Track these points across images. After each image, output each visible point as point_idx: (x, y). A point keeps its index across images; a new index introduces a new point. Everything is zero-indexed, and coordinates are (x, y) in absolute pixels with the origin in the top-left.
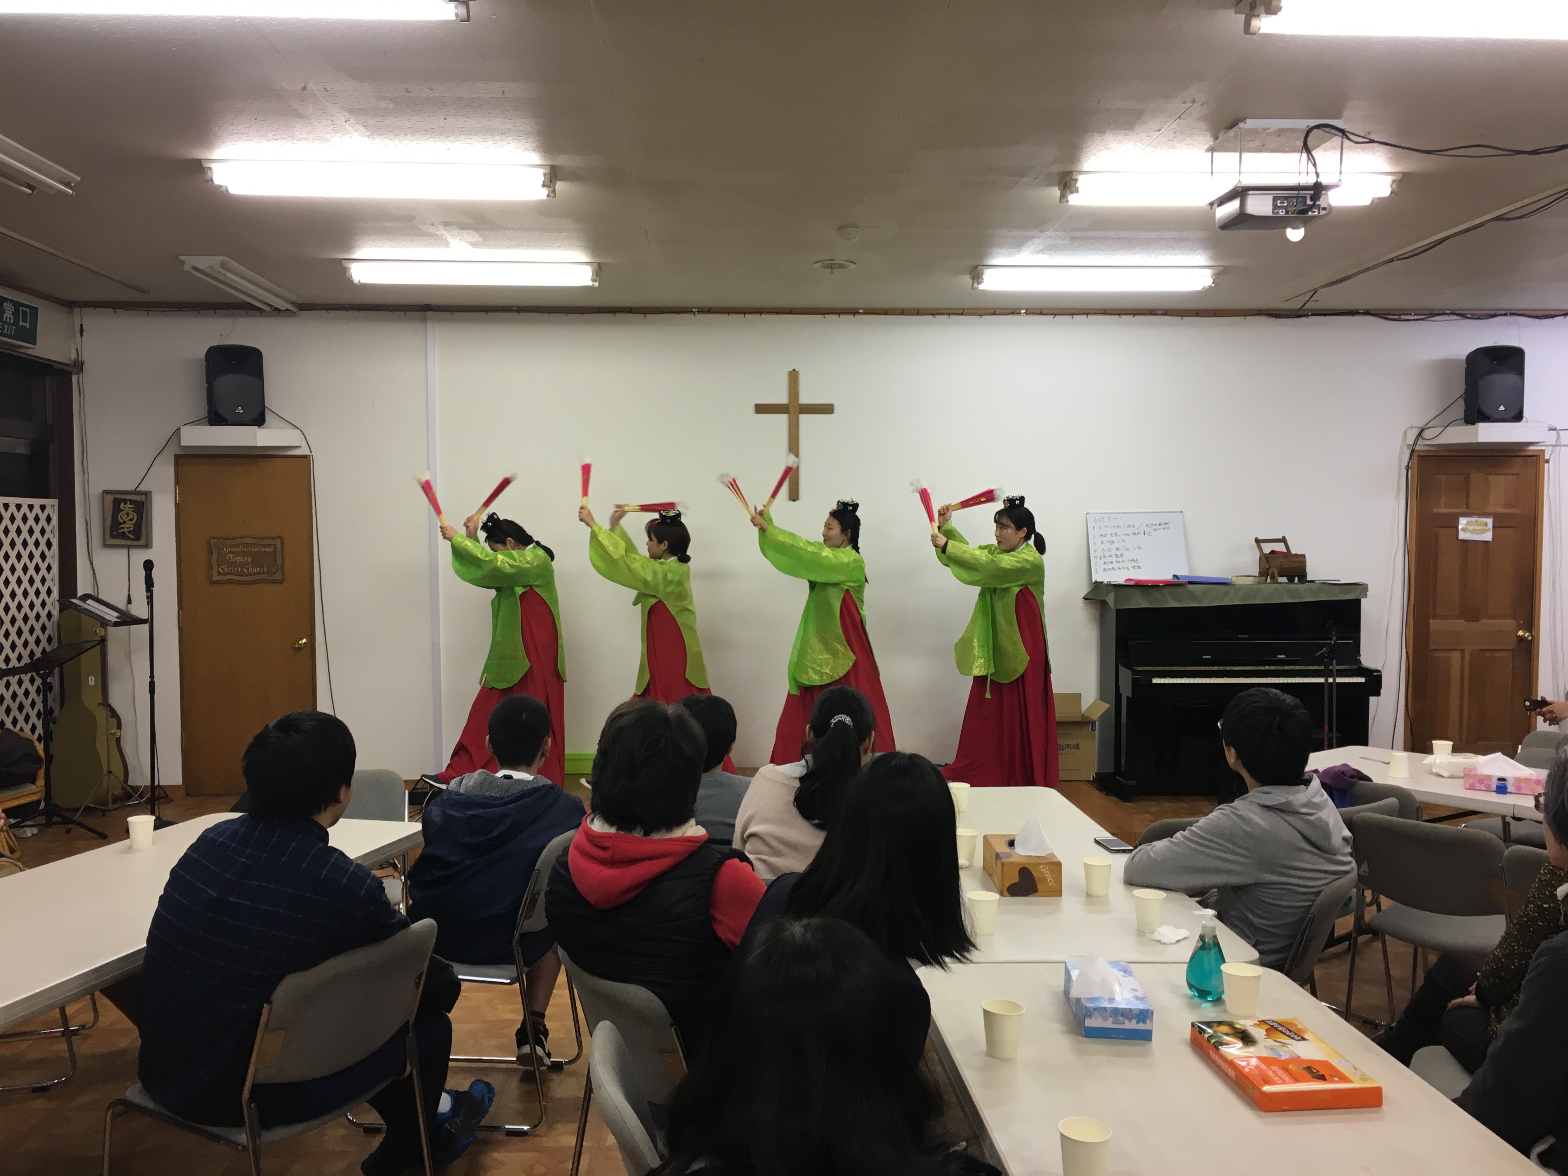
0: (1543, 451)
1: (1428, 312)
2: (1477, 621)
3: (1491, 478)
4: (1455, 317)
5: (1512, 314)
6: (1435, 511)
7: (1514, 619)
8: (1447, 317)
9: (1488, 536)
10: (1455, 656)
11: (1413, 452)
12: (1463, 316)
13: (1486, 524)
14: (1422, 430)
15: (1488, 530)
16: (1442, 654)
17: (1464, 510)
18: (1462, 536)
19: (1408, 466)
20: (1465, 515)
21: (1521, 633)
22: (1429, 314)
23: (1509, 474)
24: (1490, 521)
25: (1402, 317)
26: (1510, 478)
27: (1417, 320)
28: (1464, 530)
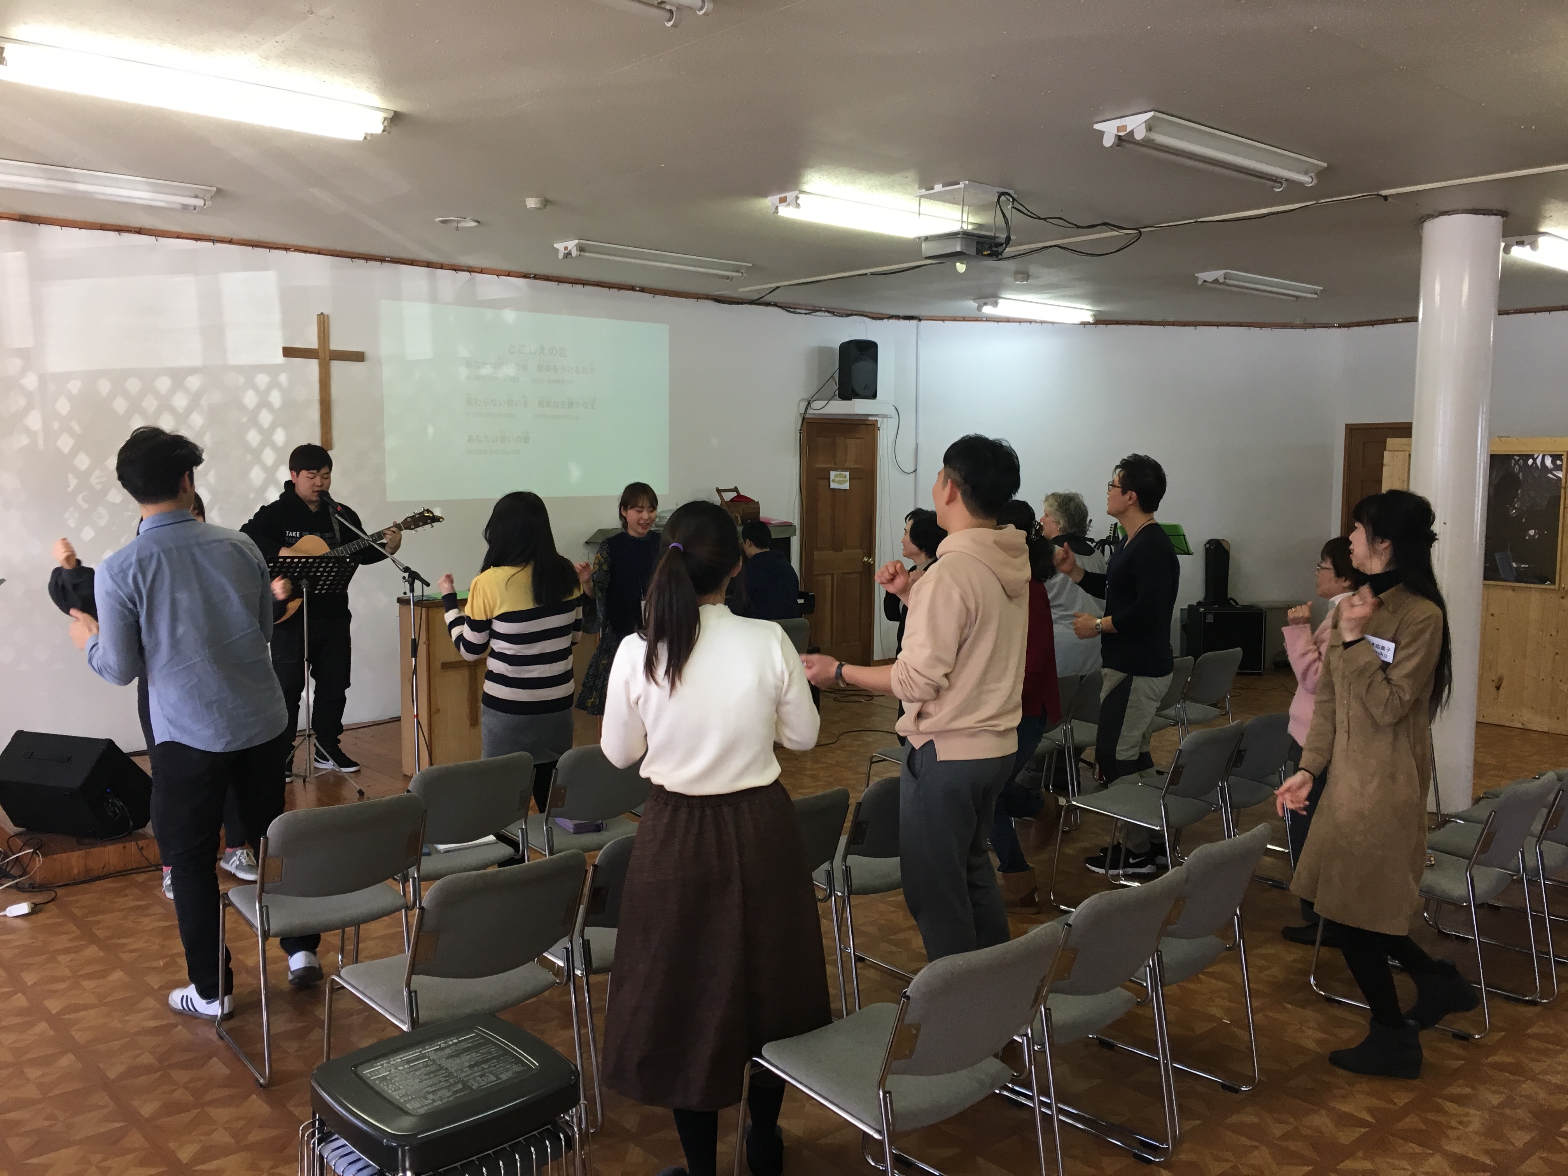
0: (877, 421)
1: (811, 308)
2: (841, 551)
3: (848, 441)
4: (827, 314)
5: (861, 315)
6: (817, 466)
7: (861, 549)
8: (822, 314)
9: (846, 486)
10: (828, 578)
11: (804, 419)
12: (833, 313)
13: (845, 476)
14: (809, 404)
15: (846, 482)
16: (821, 578)
17: (833, 466)
18: (833, 485)
19: (800, 430)
20: (835, 470)
21: (865, 559)
22: (814, 310)
23: (858, 438)
24: (847, 474)
25: (798, 311)
26: (859, 441)
27: (806, 314)
28: (833, 481)
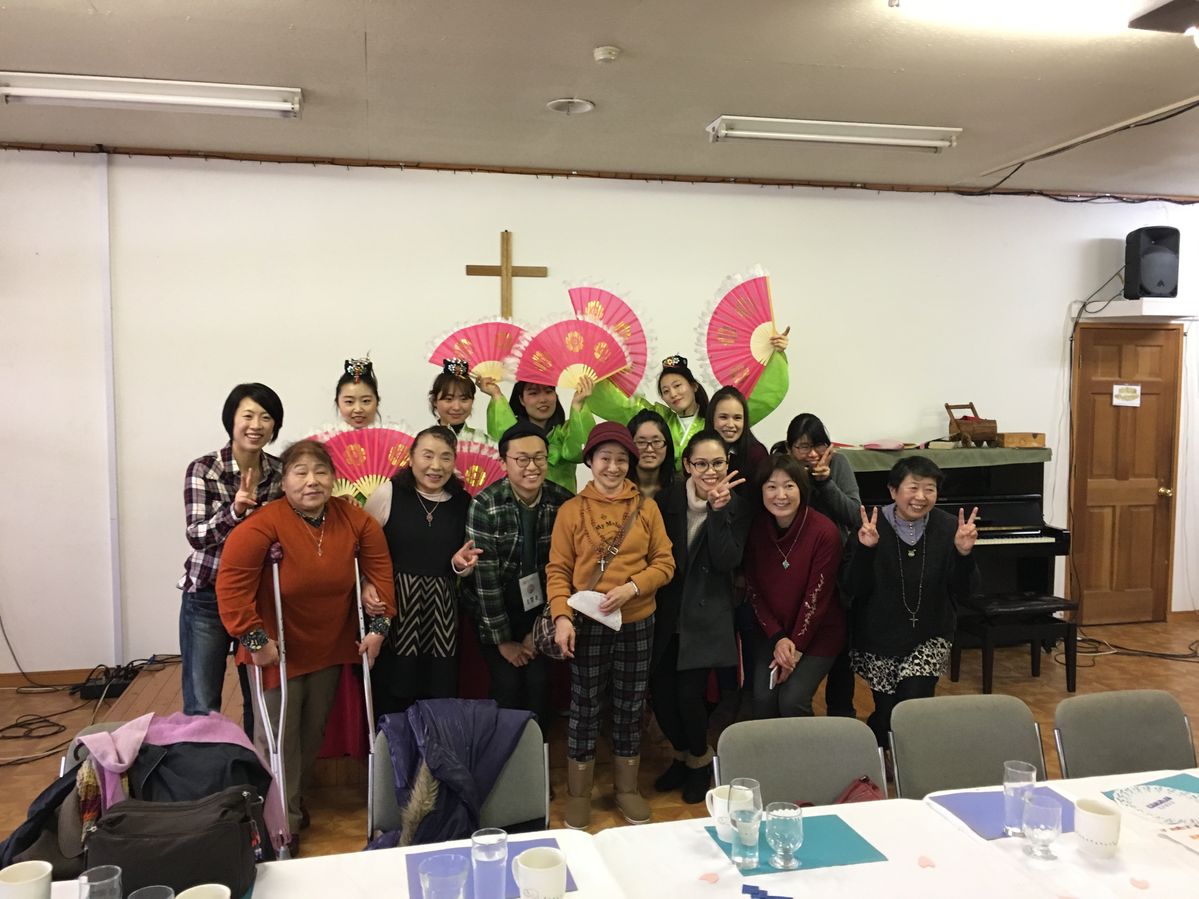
0: (1182, 325)
1: (1090, 194)
2: (1127, 479)
3: (1140, 349)
4: (1112, 200)
5: (1161, 199)
6: (1094, 378)
7: (1156, 477)
8: (1107, 200)
9: (1136, 403)
10: (1108, 511)
11: (1076, 324)
12: (1121, 199)
13: (1135, 391)
14: (1084, 306)
15: (1136, 397)
16: (1096, 511)
17: (1118, 379)
18: (1116, 402)
19: (1072, 337)
20: (1118, 383)
21: (1162, 490)
22: (1093, 196)
23: (1154, 346)
24: (1138, 388)
25: (1070, 198)
26: (1155, 349)
27: (1082, 201)
28: (1117, 396)
